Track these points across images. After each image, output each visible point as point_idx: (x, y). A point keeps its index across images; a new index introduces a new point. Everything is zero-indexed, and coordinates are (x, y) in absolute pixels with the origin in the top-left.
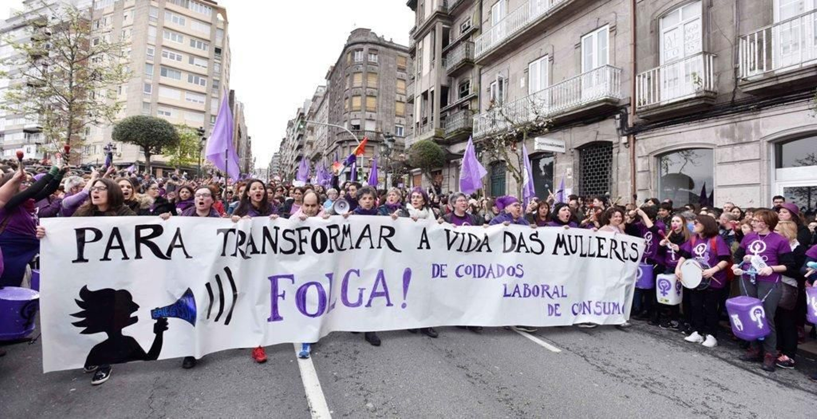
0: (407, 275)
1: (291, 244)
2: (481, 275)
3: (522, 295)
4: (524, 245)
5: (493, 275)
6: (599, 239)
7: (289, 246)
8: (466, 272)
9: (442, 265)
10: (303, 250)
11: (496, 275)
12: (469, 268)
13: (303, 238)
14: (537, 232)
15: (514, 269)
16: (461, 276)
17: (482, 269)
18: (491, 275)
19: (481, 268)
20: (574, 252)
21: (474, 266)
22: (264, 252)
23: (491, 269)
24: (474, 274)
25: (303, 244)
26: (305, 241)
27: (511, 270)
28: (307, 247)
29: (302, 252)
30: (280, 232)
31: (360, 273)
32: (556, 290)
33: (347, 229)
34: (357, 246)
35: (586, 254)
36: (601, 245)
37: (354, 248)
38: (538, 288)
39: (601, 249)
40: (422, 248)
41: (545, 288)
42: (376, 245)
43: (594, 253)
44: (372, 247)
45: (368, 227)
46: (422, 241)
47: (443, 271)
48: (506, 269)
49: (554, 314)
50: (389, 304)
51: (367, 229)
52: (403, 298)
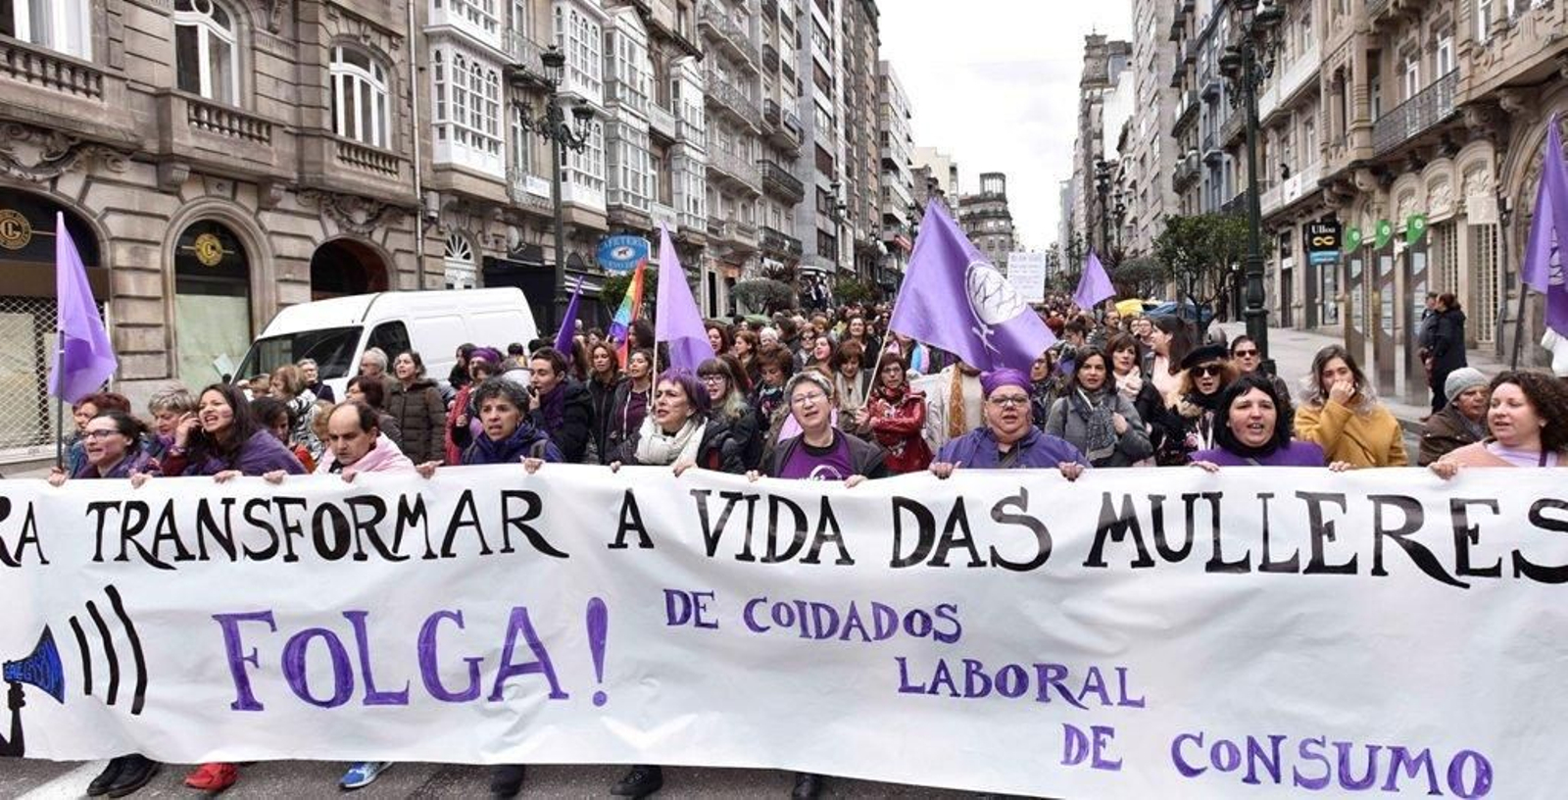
0: (597, 617)
1: (265, 533)
2: (825, 630)
4: (968, 541)
5: (863, 632)
6: (1313, 502)
7: (261, 541)
8: (776, 617)
9: (696, 595)
10: (295, 551)
11: (872, 634)
12: (783, 610)
13: (292, 523)
14: (1024, 491)
15: (926, 618)
16: (763, 630)
17: (824, 614)
18: (855, 633)
19: (822, 610)
20: (1172, 556)
21: (800, 604)
22: (204, 557)
23: (853, 614)
24: (804, 628)
25: (294, 536)
27: (918, 620)
28: (304, 545)
29: (291, 557)
30: (236, 511)
31: (464, 619)
32: (1093, 682)
33: (412, 505)
34: (446, 552)
35: (1247, 560)
36: (1325, 521)
37: (439, 555)
38: (1021, 676)
39: (1325, 538)
40: (626, 546)
41: (1052, 674)
42: (496, 542)
43: (1296, 555)
44: (486, 551)
45: (467, 496)
46: (624, 527)
47: (701, 610)
48: (901, 619)
49: (1089, 759)
50: (556, 694)
51: (467, 504)
52: (595, 679)
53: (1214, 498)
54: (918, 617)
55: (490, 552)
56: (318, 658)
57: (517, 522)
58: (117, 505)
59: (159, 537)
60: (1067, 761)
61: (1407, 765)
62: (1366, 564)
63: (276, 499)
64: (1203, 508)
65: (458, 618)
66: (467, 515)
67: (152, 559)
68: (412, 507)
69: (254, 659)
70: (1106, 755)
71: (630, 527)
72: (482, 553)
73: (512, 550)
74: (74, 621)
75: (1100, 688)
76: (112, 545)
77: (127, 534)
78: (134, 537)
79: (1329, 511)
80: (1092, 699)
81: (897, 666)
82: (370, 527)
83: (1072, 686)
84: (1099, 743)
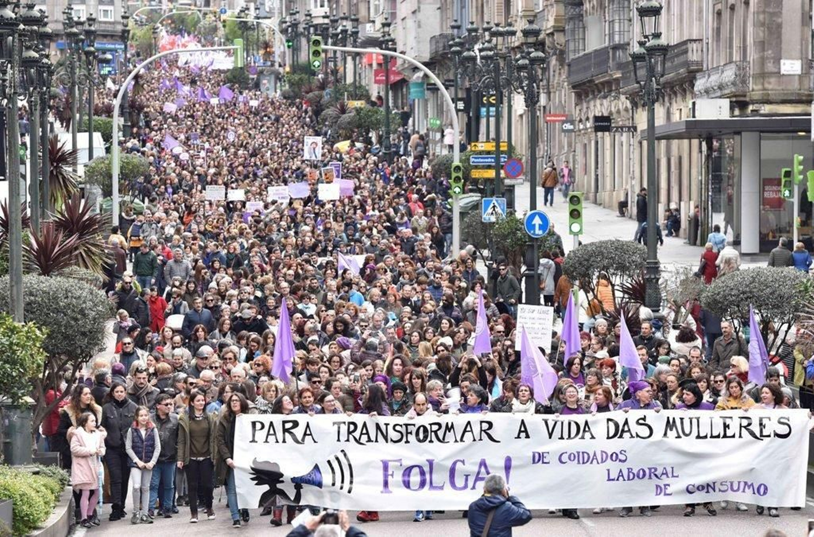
0: (508, 463)
1: (399, 434)
2: (585, 461)
3: (626, 479)
4: (629, 431)
5: (597, 461)
6: (724, 418)
7: (396, 436)
8: (570, 458)
9: (543, 453)
10: (409, 440)
11: (600, 461)
12: (572, 455)
13: (409, 431)
14: (645, 416)
15: (617, 455)
16: (565, 463)
17: (585, 454)
18: (595, 461)
20: (687, 435)
21: (578, 453)
22: (376, 441)
23: (595, 455)
24: (579, 461)
25: (409, 435)
26: (411, 433)
28: (412, 438)
29: (407, 442)
30: (390, 427)
31: (465, 462)
32: (664, 472)
33: (450, 425)
34: (462, 440)
35: (707, 435)
36: (727, 424)
37: (459, 441)
38: (644, 471)
39: (727, 429)
40: (520, 438)
41: (653, 470)
42: (477, 438)
43: (719, 434)
44: (474, 440)
45: (469, 423)
46: (520, 431)
47: (544, 458)
48: (609, 455)
49: (663, 493)
51: (469, 425)
53: (698, 418)
54: (614, 455)
55: (476, 441)
56: (415, 475)
57: (485, 431)
58: (344, 423)
59: (362, 434)
60: (657, 495)
61: (748, 487)
62: (737, 435)
63: (404, 424)
64: (695, 421)
65: (463, 462)
66: (469, 429)
67: (358, 441)
69: (392, 475)
70: (668, 492)
71: (523, 432)
73: (482, 440)
74: (329, 462)
75: (666, 474)
76: (344, 437)
77: (349, 433)
78: (352, 434)
79: (728, 421)
80: (664, 477)
81: (607, 472)
82: (436, 432)
83: (658, 473)
84: (666, 489)
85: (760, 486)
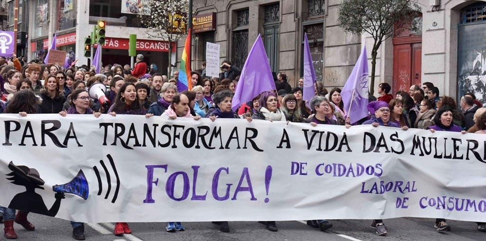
0: (269, 172)
1: (167, 137)
2: (341, 174)
3: (379, 192)
4: (385, 145)
5: (353, 174)
6: (455, 140)
7: (165, 140)
8: (326, 171)
9: (301, 164)
10: (176, 144)
12: (329, 167)
13: (177, 134)
14: (397, 133)
15: (373, 168)
16: (321, 175)
17: (342, 167)
18: (351, 174)
20: (428, 153)
21: (335, 165)
22: (144, 145)
23: (351, 168)
24: (335, 173)
25: (176, 139)
26: (178, 137)
27: (370, 169)
28: (179, 142)
29: (174, 146)
30: (159, 129)
31: (229, 171)
32: (407, 186)
34: (227, 147)
35: (441, 155)
36: (457, 146)
37: (225, 148)
38: (392, 185)
39: (457, 150)
40: (282, 147)
41: (399, 184)
42: (242, 145)
43: (451, 154)
45: (235, 129)
46: (282, 141)
47: (302, 169)
48: (365, 168)
49: (401, 206)
50: (253, 198)
51: (235, 131)
52: (266, 194)
53: (435, 139)
55: (240, 148)
56: (179, 182)
57: (249, 138)
58: (111, 124)
59: (130, 137)
61: (470, 204)
62: (465, 157)
63: (173, 126)
64: (433, 141)
65: (227, 170)
66: (235, 135)
67: (125, 145)
68: (217, 131)
69: (156, 182)
71: (285, 141)
72: (237, 148)
73: (246, 148)
74: (95, 168)
75: (409, 188)
76: (110, 140)
77: (117, 136)
78: (120, 137)
79: (458, 143)
80: (406, 191)
82: (203, 137)
83: (403, 187)
84: (404, 201)
85: (481, 202)
